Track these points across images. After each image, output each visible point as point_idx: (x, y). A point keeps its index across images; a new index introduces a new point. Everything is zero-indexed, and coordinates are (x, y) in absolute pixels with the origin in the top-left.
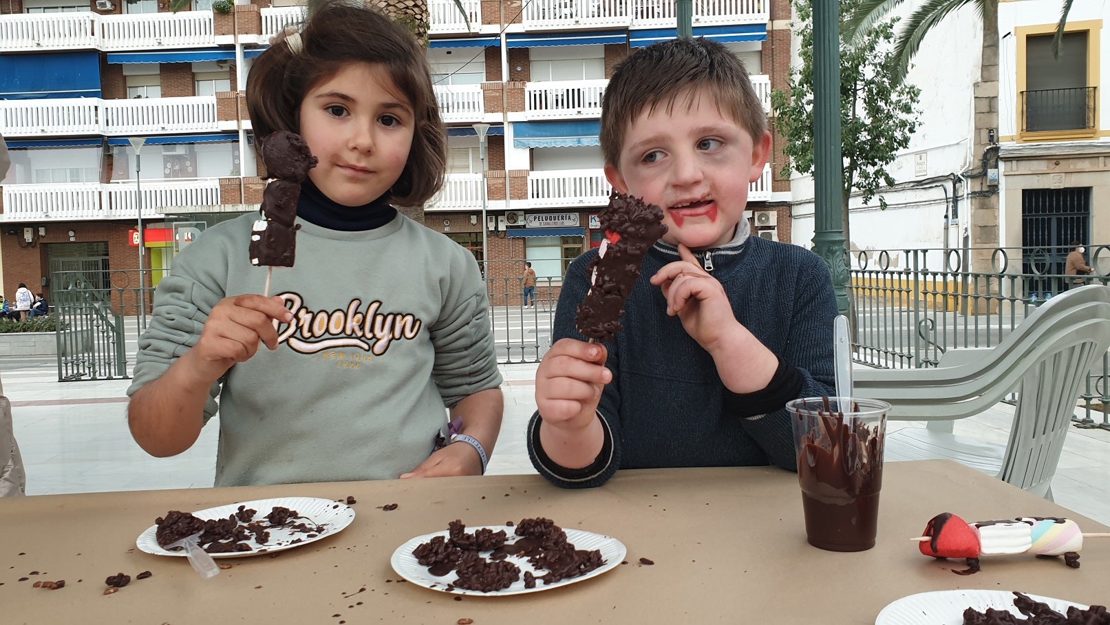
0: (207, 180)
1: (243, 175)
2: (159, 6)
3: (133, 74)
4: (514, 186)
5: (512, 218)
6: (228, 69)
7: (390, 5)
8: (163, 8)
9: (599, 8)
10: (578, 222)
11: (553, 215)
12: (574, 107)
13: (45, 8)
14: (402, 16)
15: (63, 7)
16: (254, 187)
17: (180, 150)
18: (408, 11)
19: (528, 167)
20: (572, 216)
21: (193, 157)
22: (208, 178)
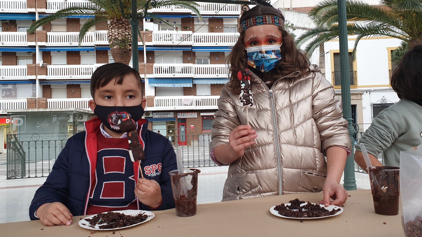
0: (21, 99)
1: (37, 97)
2: (2, 29)
4: (149, 102)
5: (147, 114)
6: (32, 55)
7: (119, 34)
8: (4, 30)
9: (181, 38)
10: (173, 116)
11: (163, 113)
12: (172, 73)
14: (124, 38)
16: (42, 102)
17: (10, 87)
18: (126, 36)
19: (154, 95)
20: (171, 113)
21: (15, 90)
22: (22, 98)
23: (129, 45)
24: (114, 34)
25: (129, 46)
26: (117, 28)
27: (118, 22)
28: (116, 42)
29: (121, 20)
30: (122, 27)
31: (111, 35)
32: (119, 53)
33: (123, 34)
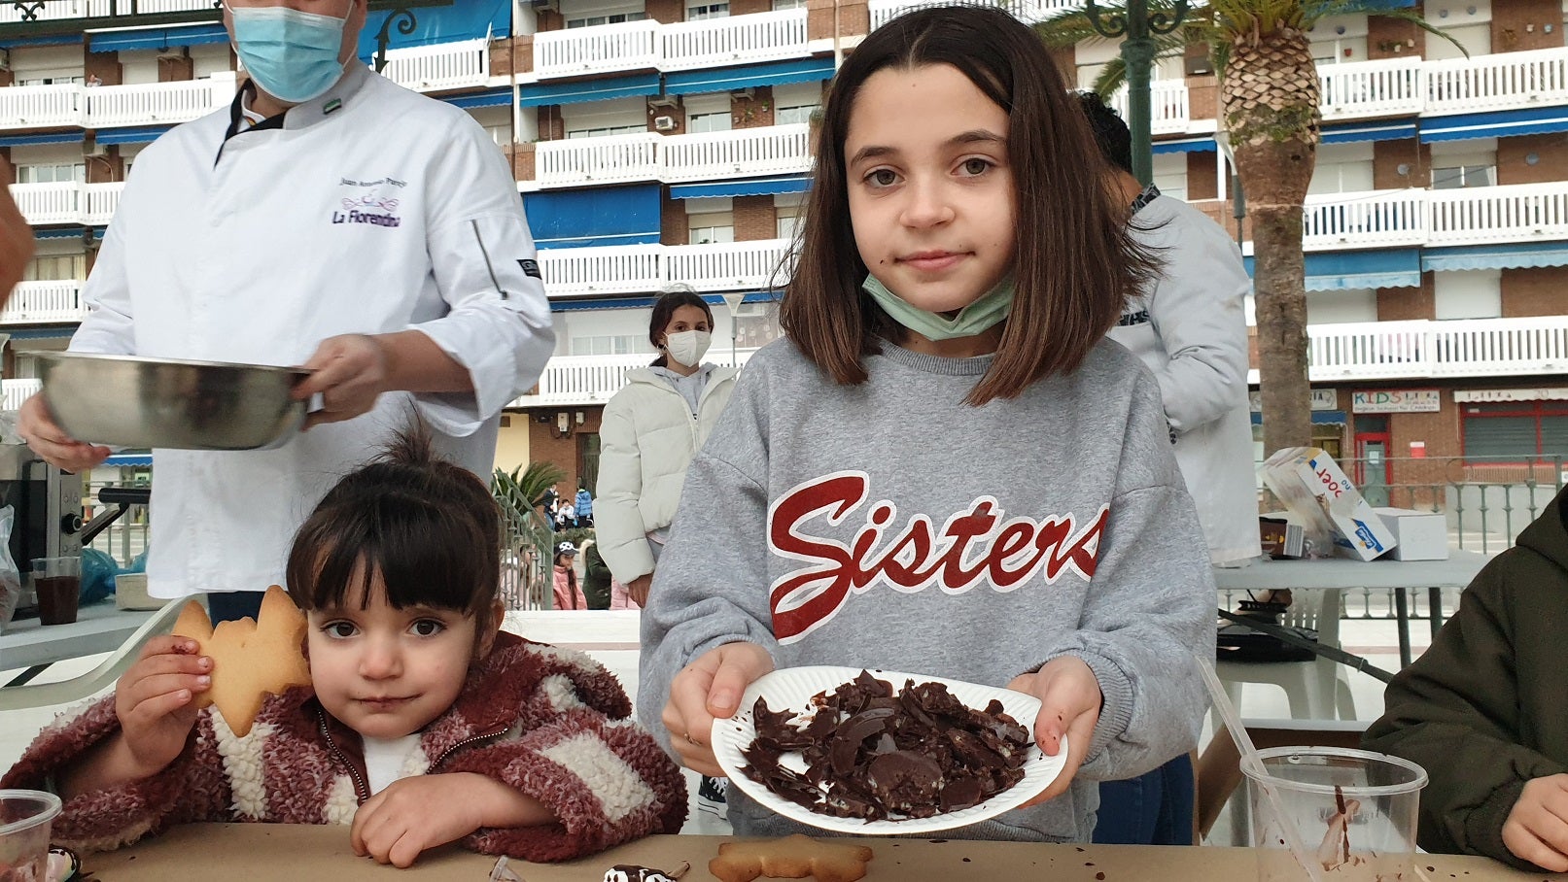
2: (733, 120)
3: (703, 211)
7: (1275, 88)
8: (737, 123)
10: (1335, 403)
12: (1334, 232)
13: (590, 131)
14: (1292, 103)
15: (612, 129)
17: (759, 311)
18: (1299, 95)
20: (1326, 393)
23: (1309, 127)
24: (1251, 90)
25: (1308, 132)
26: (1266, 66)
27: (1268, 45)
28: (1261, 120)
29: (1276, 34)
30: (1284, 61)
31: (1240, 98)
32: (1272, 163)
33: (1290, 88)
